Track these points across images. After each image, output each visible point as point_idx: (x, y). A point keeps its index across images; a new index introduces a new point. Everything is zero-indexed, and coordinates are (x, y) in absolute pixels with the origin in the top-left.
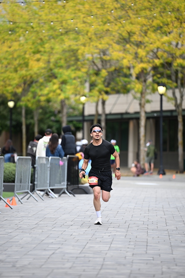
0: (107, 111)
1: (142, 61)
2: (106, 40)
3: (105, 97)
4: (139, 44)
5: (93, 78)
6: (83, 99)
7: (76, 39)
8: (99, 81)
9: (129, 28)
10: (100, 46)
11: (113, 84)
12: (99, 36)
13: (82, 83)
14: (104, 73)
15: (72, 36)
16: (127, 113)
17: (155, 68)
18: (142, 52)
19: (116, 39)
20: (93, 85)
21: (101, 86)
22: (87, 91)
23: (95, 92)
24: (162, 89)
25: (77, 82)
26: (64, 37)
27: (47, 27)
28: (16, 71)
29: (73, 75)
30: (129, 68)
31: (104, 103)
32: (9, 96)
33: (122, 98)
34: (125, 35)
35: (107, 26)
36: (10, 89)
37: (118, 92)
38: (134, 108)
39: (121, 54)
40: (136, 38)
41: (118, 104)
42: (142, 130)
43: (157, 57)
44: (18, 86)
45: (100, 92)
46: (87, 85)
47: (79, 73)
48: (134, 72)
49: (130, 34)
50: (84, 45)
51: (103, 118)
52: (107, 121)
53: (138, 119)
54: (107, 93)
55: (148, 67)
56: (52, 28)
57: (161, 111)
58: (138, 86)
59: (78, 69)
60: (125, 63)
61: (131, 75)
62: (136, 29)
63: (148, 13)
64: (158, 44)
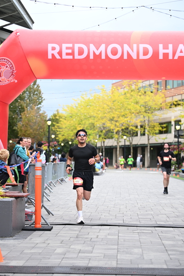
0: (105, 145)
1: (118, 127)
2: (105, 120)
3: (104, 140)
4: (116, 121)
5: (100, 133)
6: (96, 141)
7: (94, 119)
8: (102, 134)
9: (113, 115)
10: (103, 122)
11: (107, 136)
12: (102, 118)
13: (96, 135)
14: (104, 131)
15: (92, 118)
16: (112, 146)
17: (122, 130)
18: (117, 124)
19: (108, 119)
20: (100, 136)
21: (103, 136)
22: (98, 138)
23: (101, 138)
24: (125, 137)
25: (94, 135)
26: (90, 119)
27: (83, 115)
28: (72, 131)
29: (93, 132)
30: (113, 130)
31: (104, 142)
32: (69, 140)
33: (111, 140)
34: (112, 118)
35: (105, 115)
36: (70, 137)
37: (109, 138)
38: (115, 144)
39: (110, 125)
40: (115, 119)
41: (109, 143)
42: (118, 152)
43: (123, 126)
44: (73, 136)
45: (103, 138)
46: (98, 136)
47: (95, 132)
48: (115, 131)
49: (113, 118)
50: (97, 121)
51: (104, 148)
52: (105, 149)
53: (116, 148)
54: (105, 139)
55: (120, 129)
56: (85, 116)
57: (125, 145)
58: (116, 136)
59: (94, 130)
60: (112, 128)
61: (113, 132)
62: (115, 116)
63: (120, 110)
64: (123, 121)
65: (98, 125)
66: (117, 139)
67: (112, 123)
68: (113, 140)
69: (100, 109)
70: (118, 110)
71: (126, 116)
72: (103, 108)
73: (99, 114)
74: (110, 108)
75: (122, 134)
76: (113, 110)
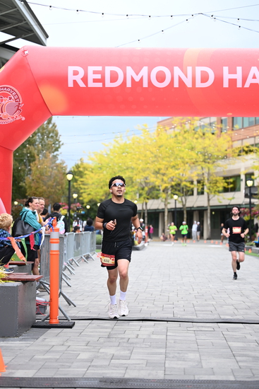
0: (148, 208)
1: (165, 183)
2: (147, 172)
3: (147, 201)
4: (164, 175)
5: (141, 191)
7: (132, 172)
8: (144, 193)
9: (159, 166)
10: (144, 175)
11: (151, 195)
12: (144, 171)
13: (135, 194)
14: (146, 189)
15: (130, 170)
16: (158, 209)
17: (172, 186)
18: (165, 178)
19: (153, 170)
20: (140, 195)
21: (145, 195)
22: (137, 198)
23: (142, 198)
24: (176, 197)
25: (132, 193)
26: (126, 171)
27: (117, 166)
28: (102, 188)
29: (131, 190)
30: (159, 186)
31: (146, 204)
32: (98, 201)
33: (156, 201)
34: (157, 170)
35: (148, 165)
36: (99, 197)
37: (153, 198)
38: (161, 206)
39: (155, 179)
40: (162, 171)
41: (153, 205)
42: (166, 218)
43: (173, 181)
44: (103, 196)
45: (144, 198)
46: (138, 195)
47: (134, 189)
48: (162, 188)
49: (159, 169)
50: (136, 175)
51: (146, 212)
52: (148, 213)
53: (164, 212)
54: (148, 199)
55: (169, 186)
56: (120, 167)
57: (176, 208)
58: (163, 195)
59: (133, 187)
60: (157, 184)
61: (160, 190)
62: (162, 167)
63: (168, 159)
64: (173, 174)
65: (139, 180)
66: (164, 200)
67: (157, 177)
68: (160, 200)
69: (141, 158)
70: (166, 159)
71: (177, 167)
72: (145, 156)
73: (139, 165)
74: (155, 156)
75: (172, 193)
76: (159, 159)
